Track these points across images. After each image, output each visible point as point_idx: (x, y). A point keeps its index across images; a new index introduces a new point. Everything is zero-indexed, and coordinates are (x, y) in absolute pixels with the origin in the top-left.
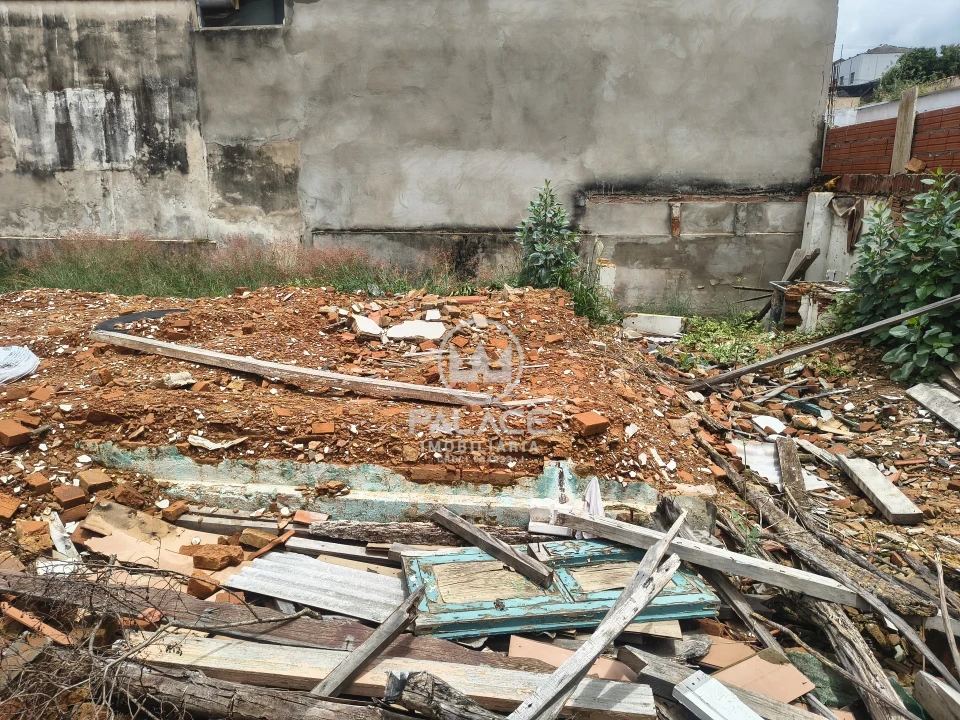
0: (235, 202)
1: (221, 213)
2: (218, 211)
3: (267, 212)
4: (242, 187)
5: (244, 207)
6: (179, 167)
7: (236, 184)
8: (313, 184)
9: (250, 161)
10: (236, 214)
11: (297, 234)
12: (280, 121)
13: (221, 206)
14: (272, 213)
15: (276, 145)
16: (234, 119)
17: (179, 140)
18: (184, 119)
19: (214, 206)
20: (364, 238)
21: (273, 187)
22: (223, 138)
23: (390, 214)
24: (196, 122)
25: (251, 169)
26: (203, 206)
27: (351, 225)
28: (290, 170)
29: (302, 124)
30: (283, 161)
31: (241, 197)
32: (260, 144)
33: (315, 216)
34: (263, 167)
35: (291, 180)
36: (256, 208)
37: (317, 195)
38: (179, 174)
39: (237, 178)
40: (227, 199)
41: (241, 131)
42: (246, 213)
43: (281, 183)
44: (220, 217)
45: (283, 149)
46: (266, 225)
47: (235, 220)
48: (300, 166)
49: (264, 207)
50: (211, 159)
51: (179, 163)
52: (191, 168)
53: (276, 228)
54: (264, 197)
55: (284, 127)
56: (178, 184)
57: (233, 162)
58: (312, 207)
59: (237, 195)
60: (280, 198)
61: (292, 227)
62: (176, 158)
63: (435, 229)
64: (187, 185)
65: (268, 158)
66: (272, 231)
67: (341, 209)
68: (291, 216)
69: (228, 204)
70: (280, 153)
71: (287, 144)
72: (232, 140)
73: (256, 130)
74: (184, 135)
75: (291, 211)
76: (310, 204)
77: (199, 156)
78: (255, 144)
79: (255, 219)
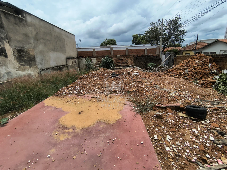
0: (23, 65)
1: (20, 69)
2: (19, 69)
3: (31, 67)
4: (24, 61)
5: (26, 67)
6: (4, 55)
7: (22, 60)
8: (38, 59)
9: (25, 54)
10: (24, 69)
11: (37, 72)
12: (29, 43)
13: (20, 67)
14: (32, 67)
15: (29, 49)
16: (18, 41)
17: (2, 46)
18: (3, 39)
19: (18, 67)
20: (48, 70)
21: (31, 60)
22: (16, 47)
23: (50, 65)
24: (7, 41)
25: (25, 56)
26: (14, 68)
27: (45, 68)
28: (33, 56)
29: (34, 44)
30: (32, 54)
31: (24, 64)
32: (26, 49)
33: (40, 67)
34: (28, 55)
35: (34, 58)
36: (28, 66)
37: (39, 62)
38: (4, 58)
39: (22, 59)
40: (21, 65)
41: (21, 45)
42: (26, 68)
43: (33, 60)
44: (20, 70)
45: (31, 50)
46: (31, 71)
47: (24, 71)
48: (35, 55)
49: (30, 66)
50: (14, 53)
51: (4, 54)
52: (8, 56)
53: (33, 71)
54: (29, 63)
55: (30, 45)
56: (5, 61)
57: (21, 54)
58: (39, 65)
59: (23, 63)
60: (33, 63)
61: (36, 70)
62: (3, 52)
63: (56, 67)
64: (8, 61)
65: (29, 53)
66: (32, 72)
67: (43, 65)
68: (35, 67)
69: (21, 66)
70: (31, 51)
71: (32, 49)
72: (19, 47)
73: (24, 45)
74: (4, 44)
75: (35, 66)
76: (38, 64)
77: (10, 52)
78: (25, 49)
79: (28, 69)
